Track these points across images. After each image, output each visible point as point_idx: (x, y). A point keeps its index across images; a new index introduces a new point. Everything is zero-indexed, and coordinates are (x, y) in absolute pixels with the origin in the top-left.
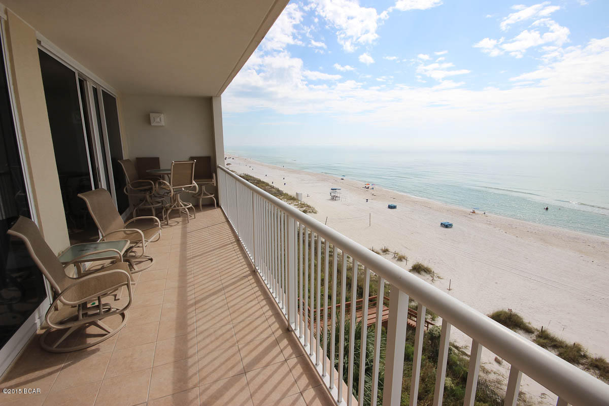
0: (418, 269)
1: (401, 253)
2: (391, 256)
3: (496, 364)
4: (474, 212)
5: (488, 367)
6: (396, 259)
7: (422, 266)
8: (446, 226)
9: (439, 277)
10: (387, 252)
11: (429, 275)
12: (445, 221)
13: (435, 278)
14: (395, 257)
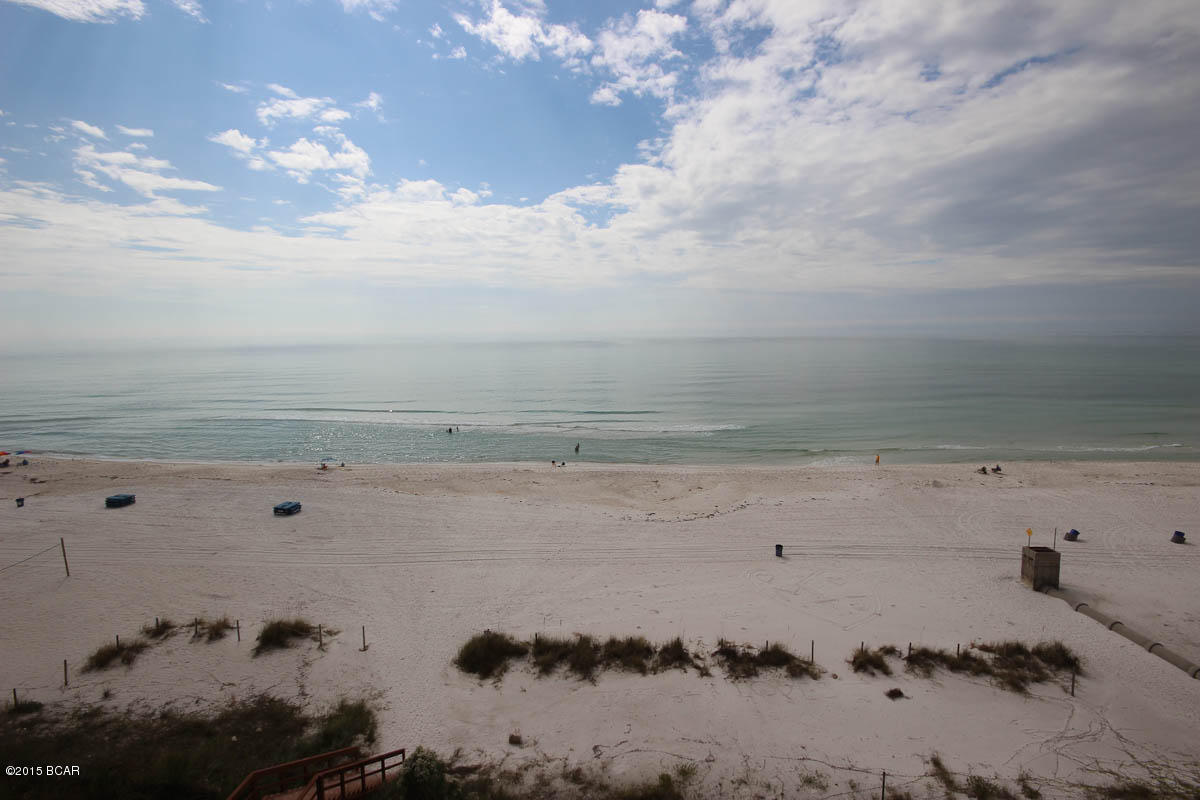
0: (277, 637)
1: (213, 616)
2: (180, 642)
4: (324, 468)
6: (205, 638)
7: (285, 624)
8: (287, 510)
9: (330, 633)
10: (170, 631)
11: (309, 640)
12: (279, 502)
13: (324, 640)
14: (198, 636)
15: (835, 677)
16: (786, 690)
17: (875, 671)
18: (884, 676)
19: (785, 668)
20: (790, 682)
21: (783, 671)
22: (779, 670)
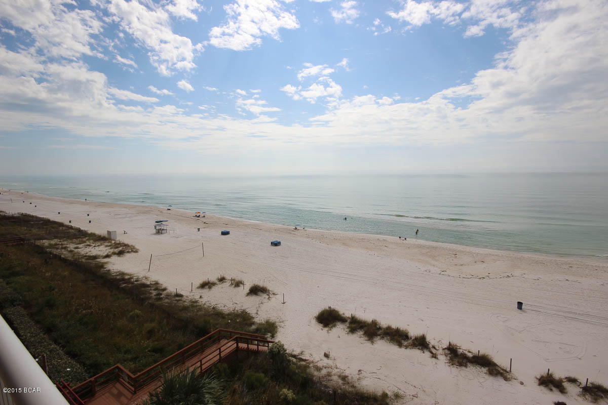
0: (256, 291)
1: (238, 279)
2: (227, 285)
3: (325, 359)
4: (296, 229)
5: (320, 364)
6: (234, 286)
7: (259, 286)
8: (276, 244)
9: (274, 294)
10: (224, 281)
11: (265, 295)
12: (274, 240)
13: (271, 296)
14: (232, 284)
15: (522, 383)
16: (482, 380)
17: (554, 389)
18: (559, 393)
19: (487, 368)
20: (487, 377)
21: (485, 370)
22: (483, 368)
